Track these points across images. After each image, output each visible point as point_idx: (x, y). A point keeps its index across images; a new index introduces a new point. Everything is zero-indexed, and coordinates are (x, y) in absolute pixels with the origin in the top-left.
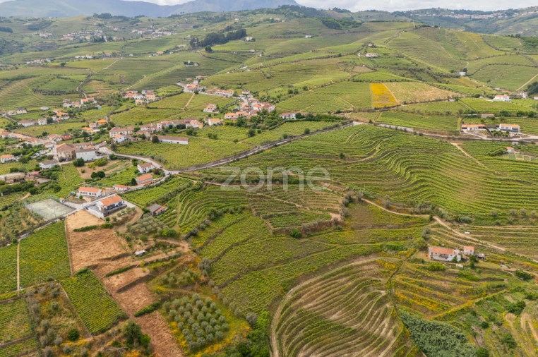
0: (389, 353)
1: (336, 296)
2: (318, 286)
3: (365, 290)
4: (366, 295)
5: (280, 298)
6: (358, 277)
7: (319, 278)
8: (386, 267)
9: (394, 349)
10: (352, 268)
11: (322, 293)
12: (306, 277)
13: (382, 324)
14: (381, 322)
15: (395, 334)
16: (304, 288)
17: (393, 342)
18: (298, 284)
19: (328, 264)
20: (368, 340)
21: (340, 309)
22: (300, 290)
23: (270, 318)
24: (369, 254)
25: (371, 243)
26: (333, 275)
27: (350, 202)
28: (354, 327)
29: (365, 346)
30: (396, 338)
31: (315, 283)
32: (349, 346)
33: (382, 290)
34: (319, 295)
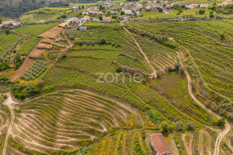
0: (43, 149)
1: (82, 107)
2: (86, 97)
3: (99, 119)
4: (93, 120)
5: (68, 87)
6: (109, 111)
7: (94, 95)
8: (129, 121)
9: (48, 151)
10: (115, 104)
11: (81, 101)
12: (91, 90)
13: (68, 138)
14: (70, 137)
15: (63, 148)
16: (81, 92)
17: (55, 149)
18: (84, 89)
19: (107, 93)
20: (49, 134)
21: (71, 112)
22: (79, 92)
23: (52, 90)
24: (135, 107)
25: (146, 102)
26: (101, 99)
27: (175, 70)
28: (59, 124)
29: (44, 134)
30: (59, 150)
31: (89, 95)
32: (42, 127)
33: (107, 129)
34: (79, 100)
